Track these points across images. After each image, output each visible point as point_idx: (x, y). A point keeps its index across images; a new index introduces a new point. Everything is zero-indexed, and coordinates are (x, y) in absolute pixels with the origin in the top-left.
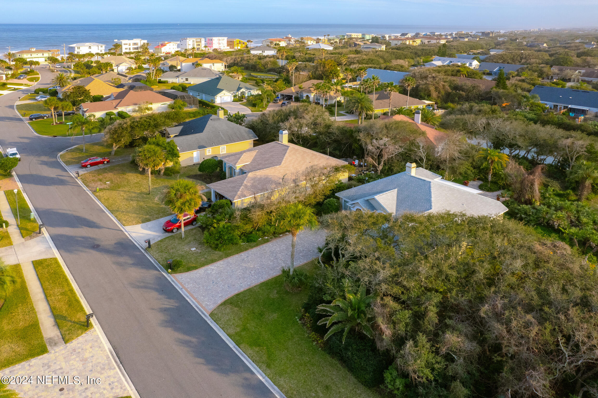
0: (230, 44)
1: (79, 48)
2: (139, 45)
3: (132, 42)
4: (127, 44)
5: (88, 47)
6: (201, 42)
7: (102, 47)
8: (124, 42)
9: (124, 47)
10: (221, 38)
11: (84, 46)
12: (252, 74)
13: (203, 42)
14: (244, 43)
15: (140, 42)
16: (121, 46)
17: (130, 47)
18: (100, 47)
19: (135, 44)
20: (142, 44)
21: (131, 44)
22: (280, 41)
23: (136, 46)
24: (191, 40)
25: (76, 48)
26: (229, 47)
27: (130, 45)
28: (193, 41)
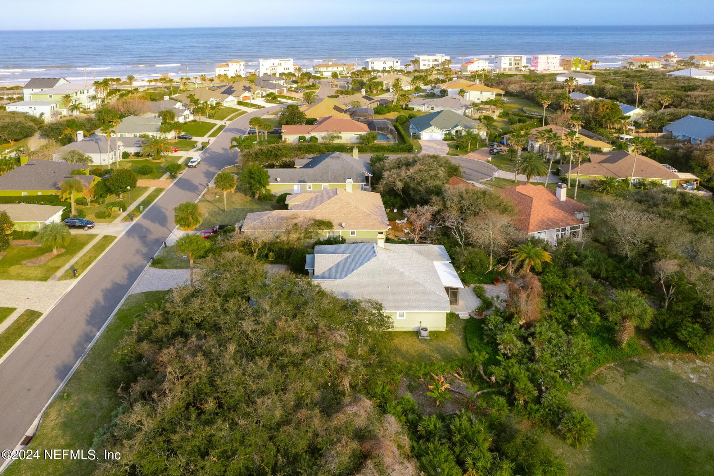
0: (565, 63)
1: (373, 63)
2: (440, 62)
3: (432, 58)
4: (425, 60)
5: (382, 62)
6: (521, 60)
7: (397, 62)
8: (422, 58)
9: (422, 63)
10: (550, 56)
11: (379, 61)
12: (525, 109)
13: (524, 61)
14: (586, 63)
15: (441, 58)
16: (419, 62)
17: (429, 63)
18: (395, 62)
19: (436, 60)
20: (444, 60)
21: (431, 61)
22: (647, 62)
23: (436, 63)
24: (508, 58)
25: (370, 63)
26: (562, 68)
27: (429, 61)
28: (510, 59)
